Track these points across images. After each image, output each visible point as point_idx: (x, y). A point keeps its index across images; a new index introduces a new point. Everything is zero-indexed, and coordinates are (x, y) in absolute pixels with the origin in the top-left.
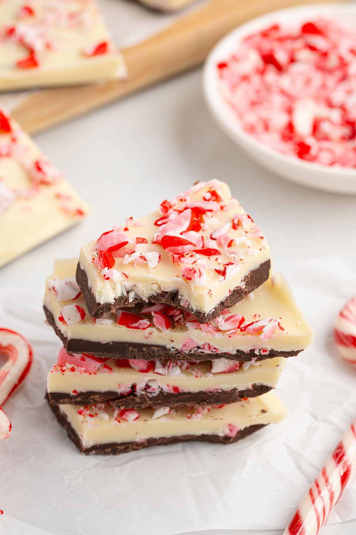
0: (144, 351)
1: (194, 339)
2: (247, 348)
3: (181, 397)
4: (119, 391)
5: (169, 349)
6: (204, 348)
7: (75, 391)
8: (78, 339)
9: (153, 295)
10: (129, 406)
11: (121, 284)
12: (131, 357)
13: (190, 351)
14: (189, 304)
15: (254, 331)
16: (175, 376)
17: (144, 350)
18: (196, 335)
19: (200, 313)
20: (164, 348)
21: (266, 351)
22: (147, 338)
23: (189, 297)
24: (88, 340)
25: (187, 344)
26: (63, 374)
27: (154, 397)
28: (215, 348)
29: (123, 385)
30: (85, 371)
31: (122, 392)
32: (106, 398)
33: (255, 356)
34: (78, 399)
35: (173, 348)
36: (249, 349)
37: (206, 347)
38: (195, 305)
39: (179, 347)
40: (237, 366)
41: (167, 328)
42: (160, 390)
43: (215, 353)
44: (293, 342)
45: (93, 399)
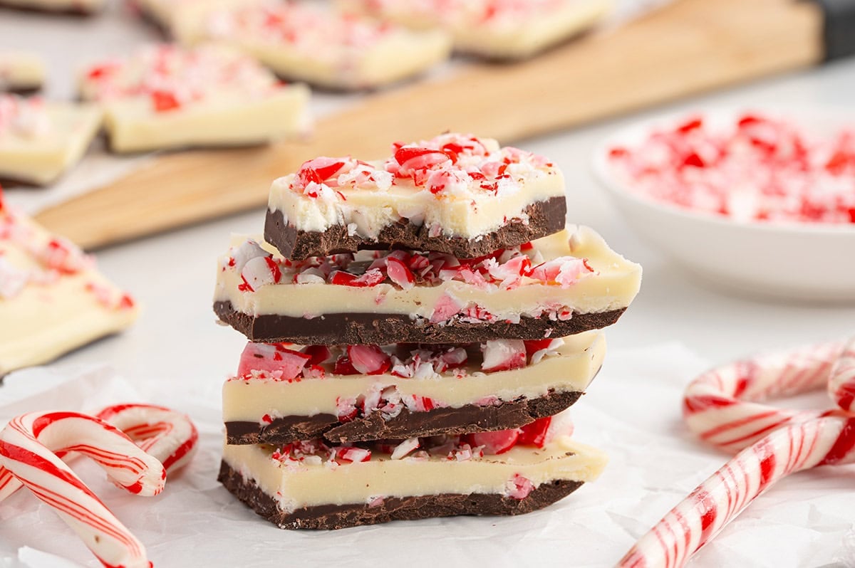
0: (374, 327)
1: (454, 297)
2: (537, 309)
3: (436, 418)
4: (338, 412)
5: (413, 319)
6: (469, 316)
7: (266, 418)
8: (270, 314)
9: (386, 227)
10: (353, 436)
11: (335, 207)
12: (355, 340)
13: (448, 322)
14: (442, 229)
15: (547, 276)
16: (426, 378)
17: (375, 325)
18: (456, 289)
19: (460, 238)
20: (405, 318)
21: (567, 313)
22: (378, 302)
23: (442, 219)
24: (286, 314)
25: (443, 307)
26: (247, 384)
27: (392, 419)
28: (486, 313)
29: (343, 400)
30: (283, 378)
31: (343, 414)
32: (317, 427)
33: (550, 323)
34: (273, 433)
35: (421, 317)
36: (540, 309)
37: (473, 313)
38: (452, 227)
39: (429, 315)
40: (523, 355)
41: (410, 281)
42: (402, 406)
43: (487, 322)
44: (608, 290)
45: (296, 429)
